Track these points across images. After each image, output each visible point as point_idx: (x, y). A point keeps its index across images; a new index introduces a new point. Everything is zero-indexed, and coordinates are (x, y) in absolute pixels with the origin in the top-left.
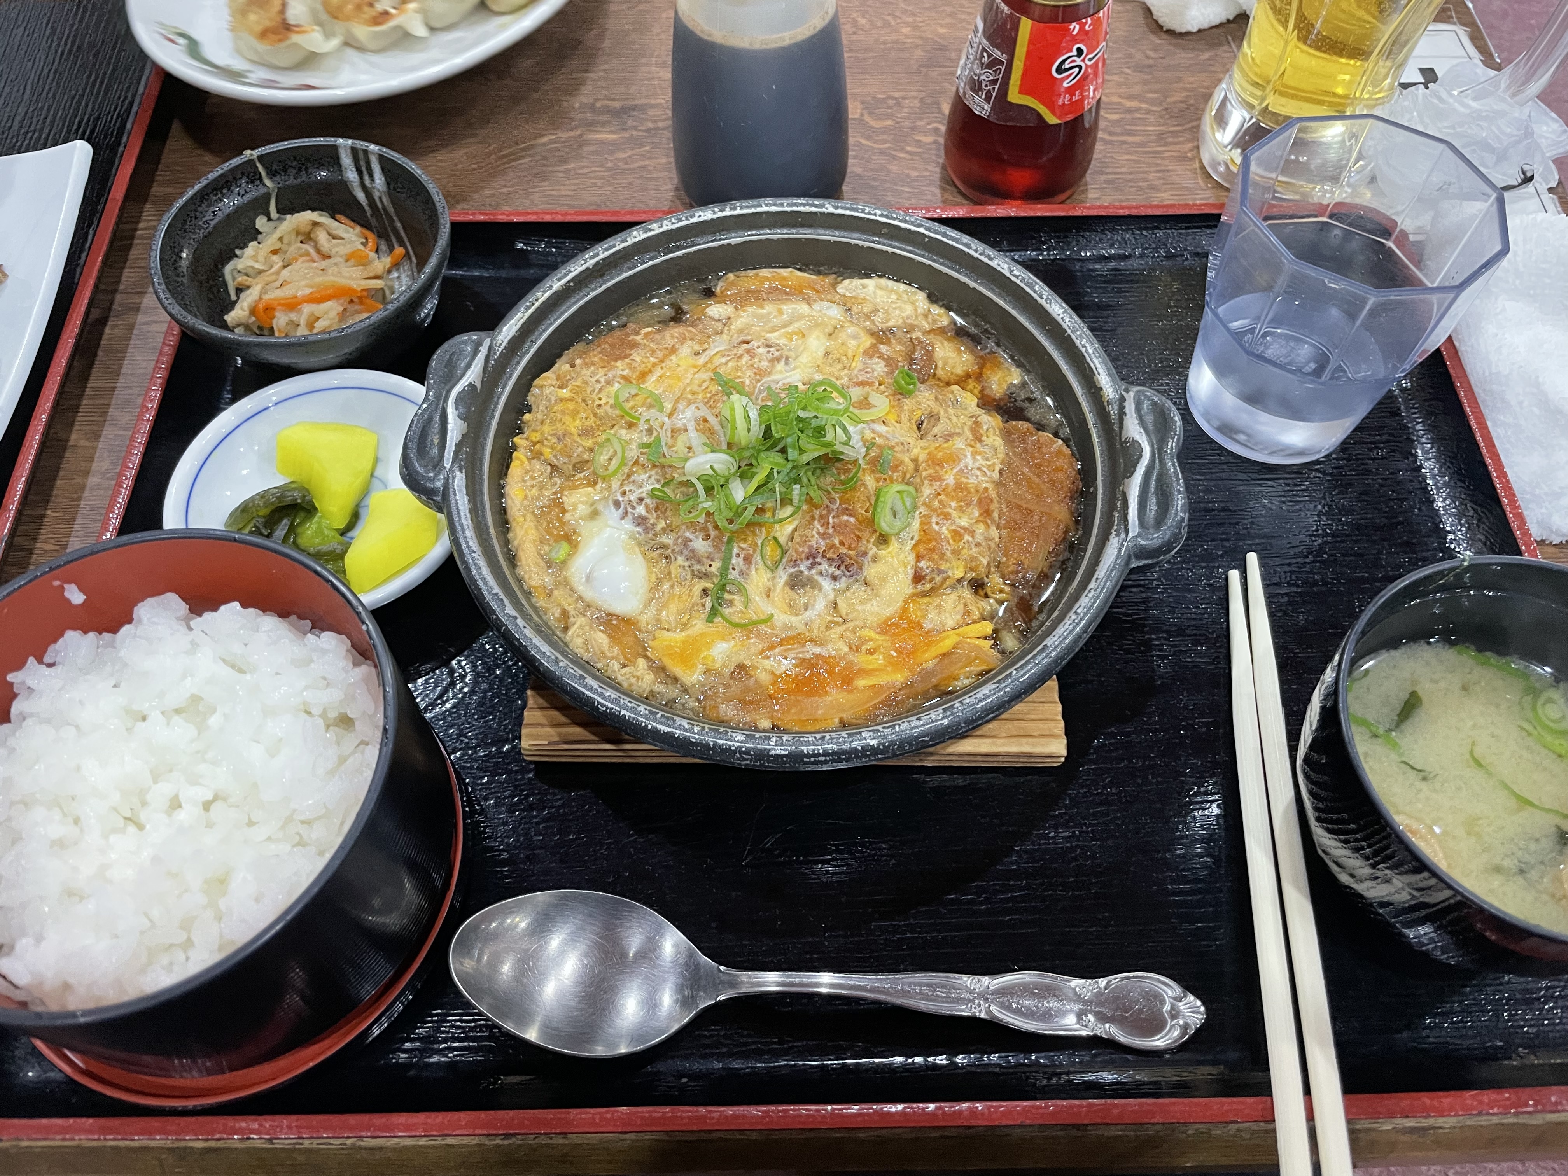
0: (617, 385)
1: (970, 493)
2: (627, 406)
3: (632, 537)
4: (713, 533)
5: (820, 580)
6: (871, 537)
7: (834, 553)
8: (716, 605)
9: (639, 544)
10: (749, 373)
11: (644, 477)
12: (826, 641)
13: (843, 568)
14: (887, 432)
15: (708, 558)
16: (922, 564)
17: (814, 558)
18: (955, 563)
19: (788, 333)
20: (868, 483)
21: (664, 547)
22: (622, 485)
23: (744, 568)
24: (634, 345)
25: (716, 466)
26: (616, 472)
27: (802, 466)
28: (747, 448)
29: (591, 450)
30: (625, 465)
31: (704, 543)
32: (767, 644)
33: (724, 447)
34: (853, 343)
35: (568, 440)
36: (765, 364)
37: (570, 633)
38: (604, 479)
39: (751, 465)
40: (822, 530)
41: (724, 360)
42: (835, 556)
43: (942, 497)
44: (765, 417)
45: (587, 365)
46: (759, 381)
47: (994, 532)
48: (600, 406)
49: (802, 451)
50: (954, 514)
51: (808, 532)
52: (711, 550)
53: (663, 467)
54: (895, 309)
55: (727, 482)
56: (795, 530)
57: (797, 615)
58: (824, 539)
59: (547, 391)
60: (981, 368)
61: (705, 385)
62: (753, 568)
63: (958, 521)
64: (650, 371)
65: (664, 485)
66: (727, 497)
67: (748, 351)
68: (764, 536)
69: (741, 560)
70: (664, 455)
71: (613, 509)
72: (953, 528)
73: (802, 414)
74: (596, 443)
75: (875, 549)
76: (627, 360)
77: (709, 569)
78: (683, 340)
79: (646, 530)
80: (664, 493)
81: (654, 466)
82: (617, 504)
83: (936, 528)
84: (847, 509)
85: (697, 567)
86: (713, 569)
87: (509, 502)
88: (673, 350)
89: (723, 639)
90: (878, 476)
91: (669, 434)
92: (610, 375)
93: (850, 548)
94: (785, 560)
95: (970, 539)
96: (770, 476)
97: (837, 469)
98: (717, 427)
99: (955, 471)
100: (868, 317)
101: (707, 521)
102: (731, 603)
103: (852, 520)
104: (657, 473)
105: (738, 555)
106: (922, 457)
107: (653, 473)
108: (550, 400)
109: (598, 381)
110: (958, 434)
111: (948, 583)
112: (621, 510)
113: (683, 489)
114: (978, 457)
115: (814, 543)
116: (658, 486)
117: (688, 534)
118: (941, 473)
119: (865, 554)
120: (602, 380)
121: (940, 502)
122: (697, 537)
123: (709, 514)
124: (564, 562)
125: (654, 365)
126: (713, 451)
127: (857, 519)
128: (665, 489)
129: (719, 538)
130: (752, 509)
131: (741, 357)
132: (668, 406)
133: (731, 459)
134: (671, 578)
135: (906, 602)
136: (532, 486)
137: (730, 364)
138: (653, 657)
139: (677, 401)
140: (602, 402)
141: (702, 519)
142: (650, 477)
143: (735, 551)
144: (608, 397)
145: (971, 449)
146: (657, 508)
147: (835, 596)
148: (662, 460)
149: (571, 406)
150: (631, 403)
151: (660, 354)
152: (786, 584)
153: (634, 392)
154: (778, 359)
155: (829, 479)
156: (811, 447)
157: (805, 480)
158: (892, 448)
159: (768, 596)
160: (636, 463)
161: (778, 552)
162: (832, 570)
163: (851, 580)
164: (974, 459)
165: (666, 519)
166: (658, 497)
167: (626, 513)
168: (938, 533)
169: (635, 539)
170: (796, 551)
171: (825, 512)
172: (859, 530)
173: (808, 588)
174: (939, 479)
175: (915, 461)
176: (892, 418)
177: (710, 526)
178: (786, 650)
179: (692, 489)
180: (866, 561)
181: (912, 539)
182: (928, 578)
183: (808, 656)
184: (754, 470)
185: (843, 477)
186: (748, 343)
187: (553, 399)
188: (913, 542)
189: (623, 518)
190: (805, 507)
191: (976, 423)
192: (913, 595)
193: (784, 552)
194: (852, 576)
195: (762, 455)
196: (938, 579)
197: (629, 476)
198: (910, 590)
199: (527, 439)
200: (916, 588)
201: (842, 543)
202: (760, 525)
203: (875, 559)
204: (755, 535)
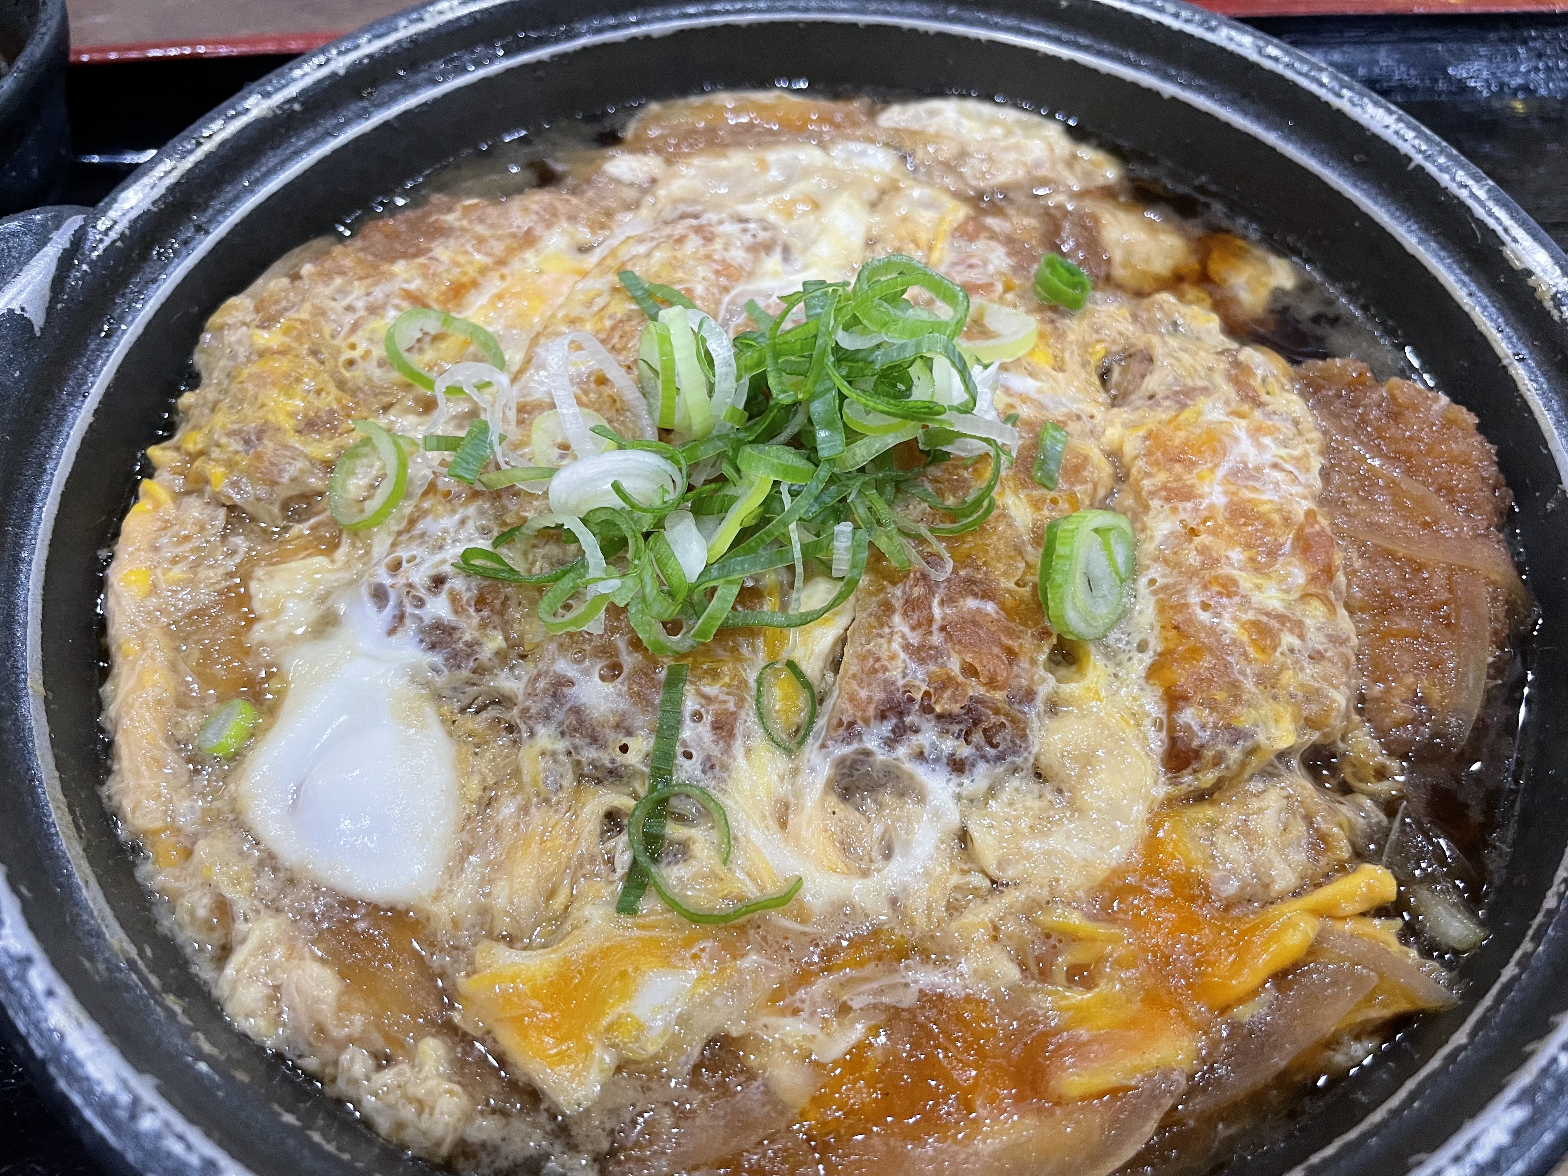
0: (392, 313)
1: (1269, 524)
2: (418, 361)
3: (416, 678)
4: (629, 660)
5: (921, 772)
6: (1039, 648)
7: (954, 699)
8: (643, 859)
9: (438, 697)
10: (703, 271)
11: (448, 522)
12: (954, 950)
13: (977, 737)
14: (1040, 391)
15: (617, 726)
16: (1188, 716)
17: (901, 714)
18: (1268, 708)
19: (785, 203)
20: (1013, 512)
21: (503, 701)
22: (394, 545)
23: (716, 751)
24: (441, 232)
25: (627, 485)
26: (382, 515)
27: (849, 476)
28: (706, 438)
29: (328, 466)
30: (408, 496)
31: (608, 688)
32: (788, 969)
33: (650, 434)
34: (926, 217)
35: (268, 446)
36: (738, 255)
37: (230, 970)
38: (355, 534)
39: (722, 479)
40: (914, 639)
41: (642, 249)
42: (956, 708)
43: (1204, 539)
44: (750, 356)
45: (326, 276)
46: (726, 290)
47: (1345, 623)
48: (351, 363)
49: (852, 436)
50: (1246, 581)
51: (882, 647)
52: (623, 705)
53: (497, 495)
54: (1006, 149)
55: (659, 524)
56: (843, 641)
57: (865, 874)
58: (922, 661)
59: (231, 337)
60: (1203, 263)
61: (600, 302)
62: (738, 748)
63: (1257, 598)
64: (475, 284)
65: (501, 540)
66: (661, 563)
67: (698, 230)
68: (761, 659)
69: (704, 730)
70: (498, 467)
71: (369, 606)
72: (1250, 616)
73: (848, 342)
74: (338, 450)
75: (1051, 680)
76: (422, 260)
77: (621, 758)
78: (550, 218)
79: (455, 660)
80: (500, 561)
81: (476, 495)
82: (380, 595)
83: (1204, 617)
84: (971, 581)
85: (590, 753)
86: (633, 758)
87: (111, 602)
88: (528, 240)
89: (666, 962)
90: (1037, 493)
91: (512, 415)
92: (378, 293)
93: (992, 683)
94: (821, 722)
95: (1297, 642)
96: (771, 502)
97: (935, 481)
98: (631, 395)
99: (1221, 472)
100: (950, 167)
101: (612, 630)
102: (683, 850)
103: (990, 607)
104: (481, 513)
105: (697, 717)
106: (1132, 446)
107: (472, 510)
108: (233, 356)
109: (349, 308)
110: (1205, 391)
111: (1255, 762)
112: (390, 610)
113: (552, 549)
114: (1267, 441)
115: (895, 674)
116: (484, 544)
117: (564, 667)
118: (1190, 479)
119: (1029, 695)
120: (360, 304)
121: (1203, 551)
122: (586, 672)
123: (616, 612)
124: (236, 757)
125: (483, 271)
126: (621, 447)
127: (1002, 606)
128: (504, 552)
129: (645, 673)
130: (727, 594)
131: (681, 240)
132: (514, 357)
133: (668, 467)
134: (521, 788)
135: (1155, 824)
136: (174, 562)
137: (657, 255)
138: (468, 1028)
139: (535, 340)
140: (356, 354)
141: (596, 626)
142: (463, 522)
143: (690, 704)
144: (371, 340)
145: (1243, 423)
146: (480, 602)
147: (963, 815)
148: (491, 477)
149: (281, 364)
150: (429, 355)
151: (498, 248)
152: (830, 786)
153: (433, 325)
154: (768, 247)
155: (918, 508)
156: (875, 421)
157: (861, 512)
158: (1059, 426)
159: (783, 824)
160: (431, 488)
161: (802, 700)
162: (949, 745)
163: (1000, 770)
164: (1259, 445)
165: (505, 626)
166: (483, 573)
167: (400, 618)
168: (1212, 631)
169: (427, 684)
170: (852, 699)
171: (918, 591)
172: (1010, 632)
173: (887, 798)
174: (1187, 494)
175: (1114, 455)
176: (1043, 361)
177: (620, 642)
178: (844, 985)
179: (573, 548)
180: (1033, 713)
181: (1142, 647)
182: (1209, 754)
183: (909, 999)
184: (730, 491)
185: (951, 501)
186: (696, 216)
187: (242, 352)
188: (1147, 658)
189: (392, 632)
190: (864, 581)
191: (1236, 364)
192: (1170, 802)
193: (818, 699)
194: (1000, 758)
195: (748, 449)
196: (1234, 754)
197: (412, 522)
198: (1161, 790)
199: (177, 449)
200: (1174, 781)
201: (970, 670)
202: (751, 632)
203: (1053, 708)
204: (738, 658)
